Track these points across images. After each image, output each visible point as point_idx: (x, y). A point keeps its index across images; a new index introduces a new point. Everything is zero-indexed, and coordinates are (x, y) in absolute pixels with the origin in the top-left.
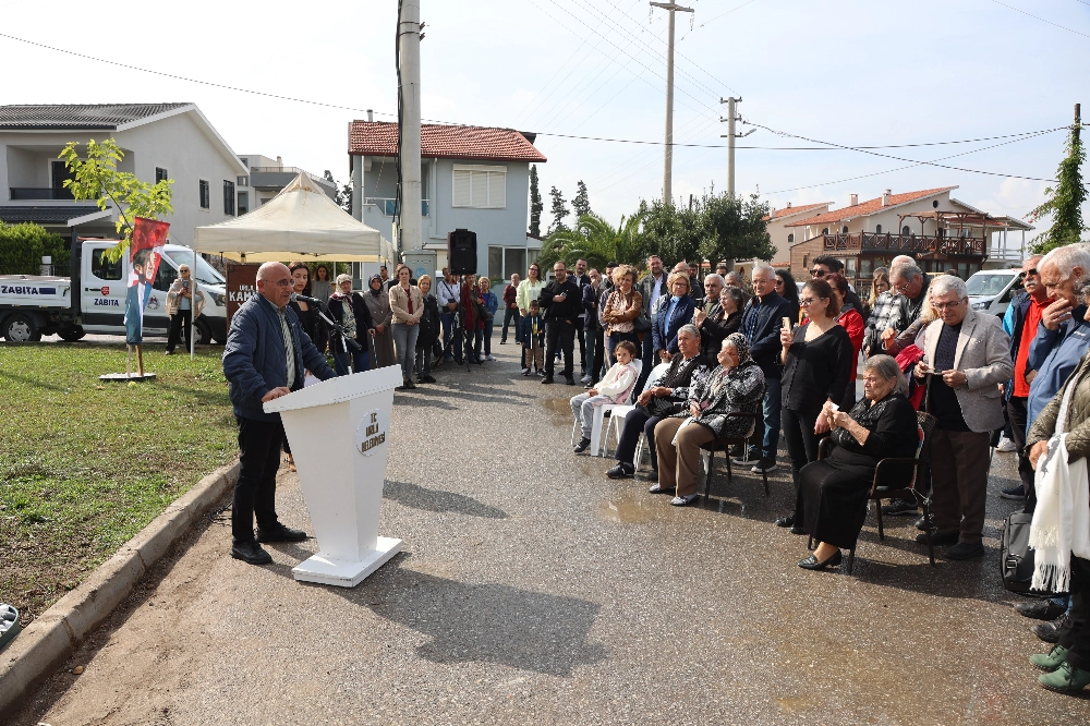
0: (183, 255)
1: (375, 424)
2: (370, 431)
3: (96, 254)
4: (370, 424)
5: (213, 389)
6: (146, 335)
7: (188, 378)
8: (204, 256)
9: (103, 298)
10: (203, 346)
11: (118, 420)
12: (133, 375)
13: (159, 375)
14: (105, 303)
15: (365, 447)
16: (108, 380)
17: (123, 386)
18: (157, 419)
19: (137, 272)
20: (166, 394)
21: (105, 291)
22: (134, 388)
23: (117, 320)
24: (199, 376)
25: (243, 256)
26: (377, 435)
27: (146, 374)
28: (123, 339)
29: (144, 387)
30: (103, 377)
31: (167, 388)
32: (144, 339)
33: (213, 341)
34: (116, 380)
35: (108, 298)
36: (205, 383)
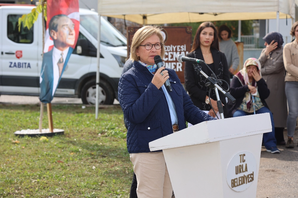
0: (89, 19)
1: (244, 164)
2: (239, 170)
3: (11, 20)
4: (238, 164)
5: (115, 144)
6: (56, 96)
7: (94, 135)
8: (109, 19)
9: (17, 61)
10: (107, 106)
11: (32, 169)
12: (45, 131)
13: (67, 131)
14: (20, 65)
15: (234, 184)
16: (22, 136)
17: (36, 141)
18: (65, 168)
19: (52, 38)
20: (72, 147)
21: (19, 55)
22: (45, 142)
23: (33, 82)
24: (102, 133)
25: (145, 17)
26: (246, 174)
27: (56, 131)
28: (35, 100)
29: (53, 141)
30: (18, 132)
31: (73, 143)
32: (55, 100)
33: (116, 102)
34: (30, 135)
35: (21, 61)
36: (108, 139)
